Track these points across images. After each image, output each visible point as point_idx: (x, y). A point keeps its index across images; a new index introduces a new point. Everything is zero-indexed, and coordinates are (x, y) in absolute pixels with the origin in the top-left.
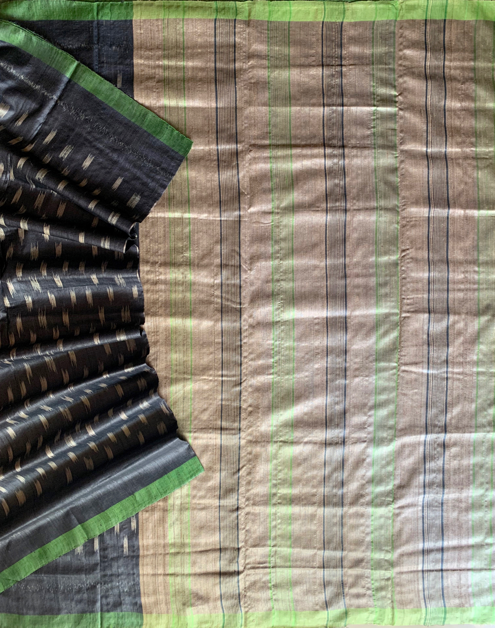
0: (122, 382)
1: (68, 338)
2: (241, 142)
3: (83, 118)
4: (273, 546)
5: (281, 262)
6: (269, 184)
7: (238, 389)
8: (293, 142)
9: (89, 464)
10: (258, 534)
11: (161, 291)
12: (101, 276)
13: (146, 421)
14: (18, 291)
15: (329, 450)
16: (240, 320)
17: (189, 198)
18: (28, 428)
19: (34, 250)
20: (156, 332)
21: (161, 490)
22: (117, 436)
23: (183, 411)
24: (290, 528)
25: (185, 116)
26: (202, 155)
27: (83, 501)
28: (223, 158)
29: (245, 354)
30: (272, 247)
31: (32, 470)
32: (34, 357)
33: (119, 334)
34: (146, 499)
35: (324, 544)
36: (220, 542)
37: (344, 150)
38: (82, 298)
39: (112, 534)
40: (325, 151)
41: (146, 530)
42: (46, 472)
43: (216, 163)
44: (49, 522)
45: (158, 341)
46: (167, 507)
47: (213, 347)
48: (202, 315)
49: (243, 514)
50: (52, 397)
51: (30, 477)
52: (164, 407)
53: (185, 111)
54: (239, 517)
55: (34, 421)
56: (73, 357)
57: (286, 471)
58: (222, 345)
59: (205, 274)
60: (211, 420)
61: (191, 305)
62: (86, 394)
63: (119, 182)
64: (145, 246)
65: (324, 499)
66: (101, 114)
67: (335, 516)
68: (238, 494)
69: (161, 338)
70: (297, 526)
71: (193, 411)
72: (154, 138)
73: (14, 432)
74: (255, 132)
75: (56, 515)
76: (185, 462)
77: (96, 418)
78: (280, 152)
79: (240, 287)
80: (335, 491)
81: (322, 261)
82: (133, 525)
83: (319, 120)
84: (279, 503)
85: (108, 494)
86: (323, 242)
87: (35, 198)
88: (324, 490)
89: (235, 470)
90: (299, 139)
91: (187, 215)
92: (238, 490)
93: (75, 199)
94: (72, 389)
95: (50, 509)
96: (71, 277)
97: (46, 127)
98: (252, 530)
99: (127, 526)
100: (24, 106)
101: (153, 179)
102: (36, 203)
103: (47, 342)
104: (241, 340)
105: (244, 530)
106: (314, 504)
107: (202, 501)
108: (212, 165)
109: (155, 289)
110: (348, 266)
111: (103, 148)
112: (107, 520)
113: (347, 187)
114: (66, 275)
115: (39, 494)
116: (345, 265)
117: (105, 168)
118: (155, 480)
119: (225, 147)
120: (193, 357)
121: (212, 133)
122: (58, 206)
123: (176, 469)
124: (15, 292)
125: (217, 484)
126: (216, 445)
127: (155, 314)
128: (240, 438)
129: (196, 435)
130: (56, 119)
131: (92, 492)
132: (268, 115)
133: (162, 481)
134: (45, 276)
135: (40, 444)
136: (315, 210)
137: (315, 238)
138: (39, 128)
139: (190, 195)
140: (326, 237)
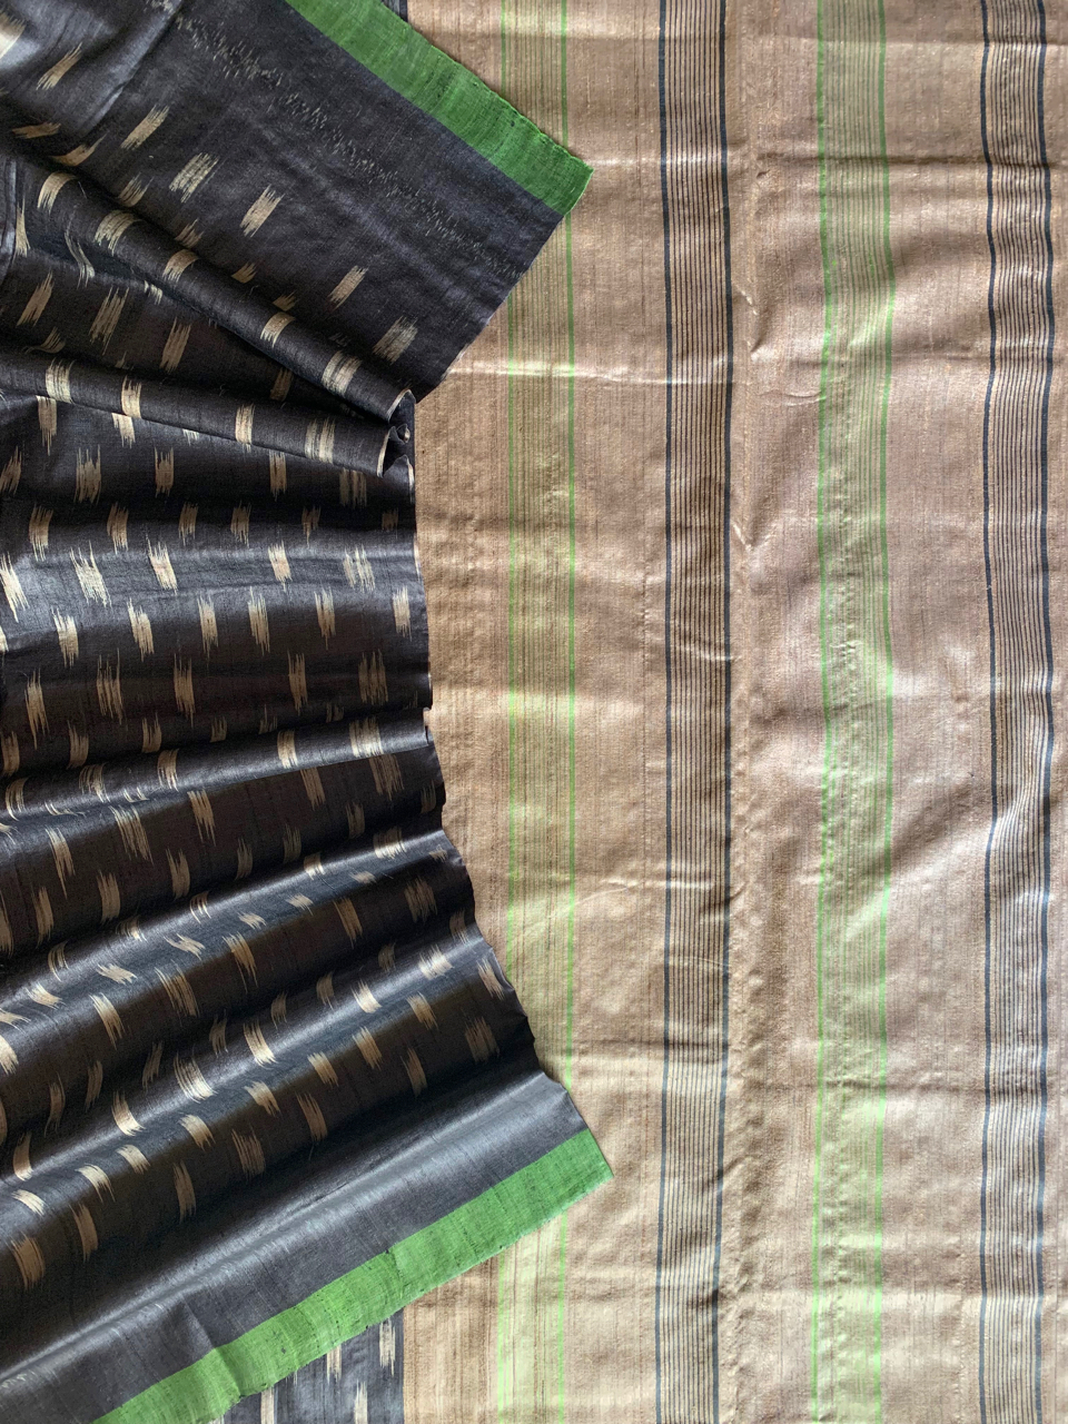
0: (358, 894)
1: (192, 748)
2: (738, 143)
3: (253, 72)
4: (823, 1419)
5: (848, 519)
6: (816, 275)
7: (718, 918)
8: (890, 152)
9: (251, 1154)
10: (776, 1380)
11: (482, 607)
12: (301, 552)
13: (429, 1016)
14: (32, 599)
15: (998, 1111)
16: (728, 700)
17: (571, 316)
18: (56, 1039)
19: (87, 470)
20: (463, 736)
21: (476, 1238)
22: (339, 1064)
23: (547, 985)
24: (876, 1361)
25: (563, 66)
26: (613, 183)
27: (228, 1272)
28: (682, 193)
29: (740, 810)
30: (822, 469)
31: (69, 1173)
32: (83, 807)
33: (359, 735)
34: (428, 1265)
35: (983, 1412)
36: (658, 1404)
37: (1048, 176)
38: (235, 625)
39: (320, 1380)
40: (990, 176)
41: (428, 1366)
42: (112, 1180)
43: (657, 208)
44: (116, 1341)
45: (468, 765)
46: (494, 1291)
47: (639, 784)
48: (606, 688)
49: (731, 1317)
50: (137, 937)
51: (61, 1195)
52: (490, 973)
53: (563, 49)
54: (721, 1328)
55: (75, 1013)
56: (205, 814)
57: (864, 1176)
58: (669, 779)
59: (619, 555)
60: (633, 1016)
61: (571, 652)
62: (245, 929)
63: (352, 281)
64: (432, 466)
65: (983, 1268)
66: (311, 66)
67: (1016, 1321)
68: (718, 1251)
69: (479, 753)
70: (898, 1353)
71: (576, 985)
72: (471, 151)
73: (10, 1051)
74: (776, 116)
75: (140, 1318)
76: (551, 1148)
77: (279, 1006)
78: (853, 180)
79: (727, 595)
80: (1016, 1241)
81: (971, 519)
82: (387, 1348)
83: (971, 85)
84: (844, 1281)
85: (307, 1250)
86: (976, 457)
87: (93, 310)
88: (983, 1238)
89: (707, 1175)
90: (909, 140)
91: (564, 370)
92: (718, 1238)
93: (221, 308)
94: (203, 912)
95: (122, 1303)
96: (205, 553)
97: (136, 98)
98: (759, 1368)
99: (365, 1351)
100: (71, 28)
101: (460, 278)
102: (98, 324)
103: (124, 760)
104: (728, 766)
105: (736, 1368)
106: (950, 1283)
107: (605, 1274)
108: (646, 215)
109: (462, 600)
110: (1054, 537)
111: (311, 172)
112: (304, 1333)
113: (1054, 289)
114: (189, 547)
115: (86, 1250)
116: (1043, 530)
117: (312, 235)
118: (459, 1204)
119: (688, 159)
120: (577, 816)
121: (648, 115)
122: (166, 334)
123: (524, 1171)
124: (24, 600)
125: (652, 1219)
126: (647, 1096)
127: (460, 681)
128: (724, 1074)
129: (587, 1061)
130: (169, 73)
131: (258, 1245)
132: (814, 66)
133: (481, 1209)
134: (121, 549)
135: (94, 1090)
136: (955, 358)
137: (954, 445)
138: (111, 101)
139: (575, 307)
140: (985, 443)
